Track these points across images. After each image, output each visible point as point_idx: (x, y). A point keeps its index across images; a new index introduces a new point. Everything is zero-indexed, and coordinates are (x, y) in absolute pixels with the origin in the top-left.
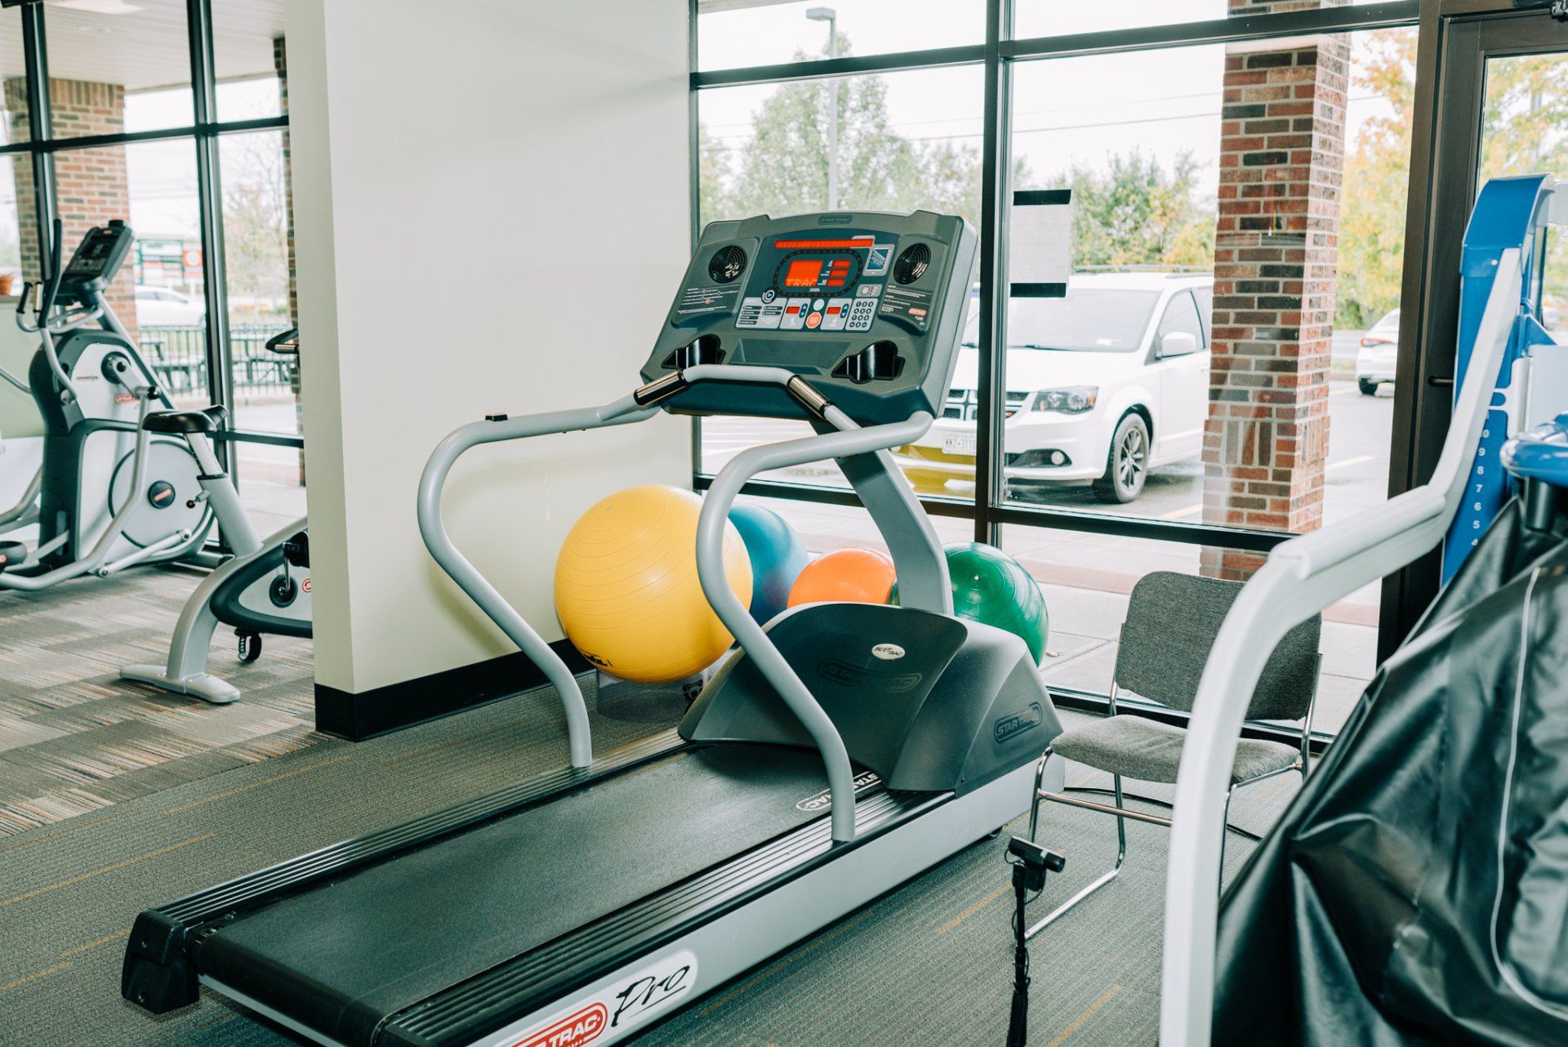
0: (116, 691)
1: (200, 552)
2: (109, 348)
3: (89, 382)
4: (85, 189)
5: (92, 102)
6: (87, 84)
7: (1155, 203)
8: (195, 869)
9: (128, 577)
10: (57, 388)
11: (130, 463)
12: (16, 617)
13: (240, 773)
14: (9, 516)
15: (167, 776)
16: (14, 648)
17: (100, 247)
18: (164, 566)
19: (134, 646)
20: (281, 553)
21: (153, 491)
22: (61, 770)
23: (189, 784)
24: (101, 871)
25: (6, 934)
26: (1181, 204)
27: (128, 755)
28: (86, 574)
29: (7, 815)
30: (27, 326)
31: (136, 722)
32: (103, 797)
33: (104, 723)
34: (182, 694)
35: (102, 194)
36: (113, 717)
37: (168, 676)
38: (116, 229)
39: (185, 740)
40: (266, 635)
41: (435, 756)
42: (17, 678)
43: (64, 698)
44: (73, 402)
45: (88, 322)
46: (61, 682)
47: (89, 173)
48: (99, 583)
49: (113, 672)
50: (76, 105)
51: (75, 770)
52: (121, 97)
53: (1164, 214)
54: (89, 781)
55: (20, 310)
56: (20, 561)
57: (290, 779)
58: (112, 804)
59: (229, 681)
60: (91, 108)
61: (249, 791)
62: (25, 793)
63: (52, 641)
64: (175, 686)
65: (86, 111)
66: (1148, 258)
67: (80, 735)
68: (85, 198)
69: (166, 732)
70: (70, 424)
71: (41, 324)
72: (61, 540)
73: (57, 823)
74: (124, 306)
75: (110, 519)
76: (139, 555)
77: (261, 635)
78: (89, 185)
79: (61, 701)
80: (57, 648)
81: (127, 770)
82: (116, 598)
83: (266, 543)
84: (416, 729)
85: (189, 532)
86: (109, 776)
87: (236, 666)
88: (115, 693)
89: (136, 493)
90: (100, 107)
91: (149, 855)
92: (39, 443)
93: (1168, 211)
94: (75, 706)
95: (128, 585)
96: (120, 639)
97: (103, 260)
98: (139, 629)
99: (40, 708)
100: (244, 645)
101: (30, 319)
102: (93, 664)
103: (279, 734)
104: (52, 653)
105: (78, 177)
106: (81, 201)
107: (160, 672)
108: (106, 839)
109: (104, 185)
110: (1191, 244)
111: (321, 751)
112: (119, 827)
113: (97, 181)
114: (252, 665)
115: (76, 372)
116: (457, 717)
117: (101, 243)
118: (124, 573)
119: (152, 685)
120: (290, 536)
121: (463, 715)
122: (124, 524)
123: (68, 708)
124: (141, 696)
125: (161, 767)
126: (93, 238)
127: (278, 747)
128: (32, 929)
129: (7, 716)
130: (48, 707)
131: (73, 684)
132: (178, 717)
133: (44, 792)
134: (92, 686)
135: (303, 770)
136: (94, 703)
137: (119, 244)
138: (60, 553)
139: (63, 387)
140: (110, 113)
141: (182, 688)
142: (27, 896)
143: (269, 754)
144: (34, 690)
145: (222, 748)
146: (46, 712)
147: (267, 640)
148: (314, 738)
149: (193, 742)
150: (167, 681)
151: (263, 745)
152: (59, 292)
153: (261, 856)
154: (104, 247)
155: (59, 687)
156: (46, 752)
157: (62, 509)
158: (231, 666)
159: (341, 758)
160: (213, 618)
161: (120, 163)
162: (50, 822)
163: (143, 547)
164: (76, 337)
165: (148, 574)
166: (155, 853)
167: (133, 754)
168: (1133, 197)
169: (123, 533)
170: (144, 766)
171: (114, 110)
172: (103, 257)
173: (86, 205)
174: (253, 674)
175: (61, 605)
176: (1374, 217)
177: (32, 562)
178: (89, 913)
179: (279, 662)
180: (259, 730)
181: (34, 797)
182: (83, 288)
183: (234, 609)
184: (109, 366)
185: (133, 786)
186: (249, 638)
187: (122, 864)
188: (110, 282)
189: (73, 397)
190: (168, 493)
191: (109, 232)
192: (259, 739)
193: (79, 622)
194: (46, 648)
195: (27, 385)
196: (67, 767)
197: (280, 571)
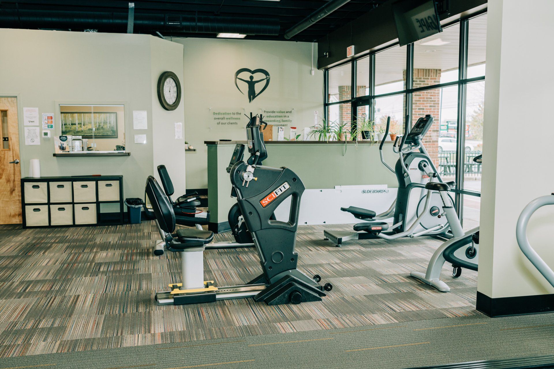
0: (408, 280)
1: (446, 233)
2: (422, 159)
3: (414, 170)
4: (425, 105)
5: (430, 76)
6: (429, 70)
8: (420, 355)
9: (421, 239)
10: (403, 172)
11: (425, 199)
12: (383, 248)
13: (444, 320)
14: (385, 214)
15: (418, 316)
16: (379, 259)
17: (422, 124)
18: (434, 237)
19: (417, 264)
20: (471, 238)
21: (432, 210)
22: (384, 306)
23: (425, 321)
24: (388, 347)
25: (353, 362)
27: (407, 305)
28: (407, 236)
29: (364, 318)
30: (396, 151)
31: (412, 293)
32: (395, 319)
33: (402, 291)
34: (430, 285)
35: (430, 106)
36: (405, 290)
37: (426, 278)
38: (428, 118)
39: (427, 303)
40: (463, 268)
41: (524, 330)
42: (378, 270)
43: (391, 280)
44: (408, 177)
45: (416, 150)
46: (391, 274)
47: (427, 99)
48: (411, 240)
49: (408, 273)
50: (425, 77)
51: (388, 307)
52: (440, 73)
54: (392, 312)
55: (395, 146)
56: (386, 230)
57: (462, 327)
58: (397, 322)
59: (447, 283)
60: (429, 78)
61: (446, 329)
62: (371, 311)
63: (392, 258)
64: (428, 282)
65: (428, 79)
67: (393, 294)
68: (425, 108)
69: (421, 299)
70: (406, 185)
71: (400, 150)
72: (400, 224)
73: (378, 325)
74: (434, 144)
75: (416, 218)
76: (425, 232)
77: (461, 268)
78: (427, 103)
79: (389, 280)
80: (393, 261)
81: (405, 310)
82: (415, 246)
83: (466, 233)
84: (517, 317)
85: (443, 225)
86: (399, 311)
87: (451, 278)
88: (408, 281)
89: (426, 210)
90: (432, 77)
91: (406, 345)
92: (396, 190)
94: (393, 283)
95: (420, 242)
96: (413, 261)
97: (423, 128)
98: (420, 258)
99: (383, 282)
100: (455, 270)
101: (397, 149)
102: (403, 269)
103: (462, 308)
104: (391, 263)
105: (423, 101)
106: (423, 109)
107: (423, 275)
108: (392, 335)
109: (432, 103)
111: (476, 318)
112: (398, 331)
113: (429, 102)
114: (457, 279)
115: (410, 167)
116: (536, 315)
117: (422, 123)
118: (420, 237)
119: (420, 280)
120: (475, 232)
121: (539, 315)
122: (421, 220)
123: (391, 283)
124: (416, 283)
125: (417, 312)
126: (420, 121)
127: (460, 313)
128: (362, 362)
129: (372, 283)
130: (385, 282)
131: (394, 275)
132: (426, 294)
133: (377, 312)
134: (401, 277)
135: (468, 324)
136: (400, 283)
137: (428, 123)
138: (399, 228)
139: (405, 172)
140: (435, 79)
141: (430, 283)
142: (363, 349)
143: (456, 315)
144: (382, 275)
145: (439, 309)
146: (384, 283)
147: (463, 270)
148: (475, 313)
149: (430, 305)
150: (425, 279)
151: (454, 311)
152: (406, 140)
153: (445, 356)
154: (423, 124)
155: (390, 275)
156: (381, 298)
157: (401, 213)
158: (450, 278)
159: (484, 323)
160: (443, 259)
161: (437, 96)
162: (376, 324)
163: (427, 229)
164: (411, 155)
165: (428, 238)
166: (407, 345)
167: (408, 305)
169: (420, 223)
170: (411, 310)
171: (437, 78)
172: (422, 127)
173: (425, 110)
174: (457, 282)
175: (397, 246)
177: (390, 230)
178: (381, 362)
179: (467, 279)
180: (455, 305)
181: (373, 313)
182: (415, 138)
183: (451, 256)
184: (421, 165)
185: (405, 317)
186: (457, 268)
187: (396, 346)
188: (424, 136)
189: (408, 175)
190: (437, 211)
191: (426, 119)
192: (454, 308)
193: (402, 253)
194: (389, 261)
195: (394, 170)
196: (386, 305)
197: (470, 245)
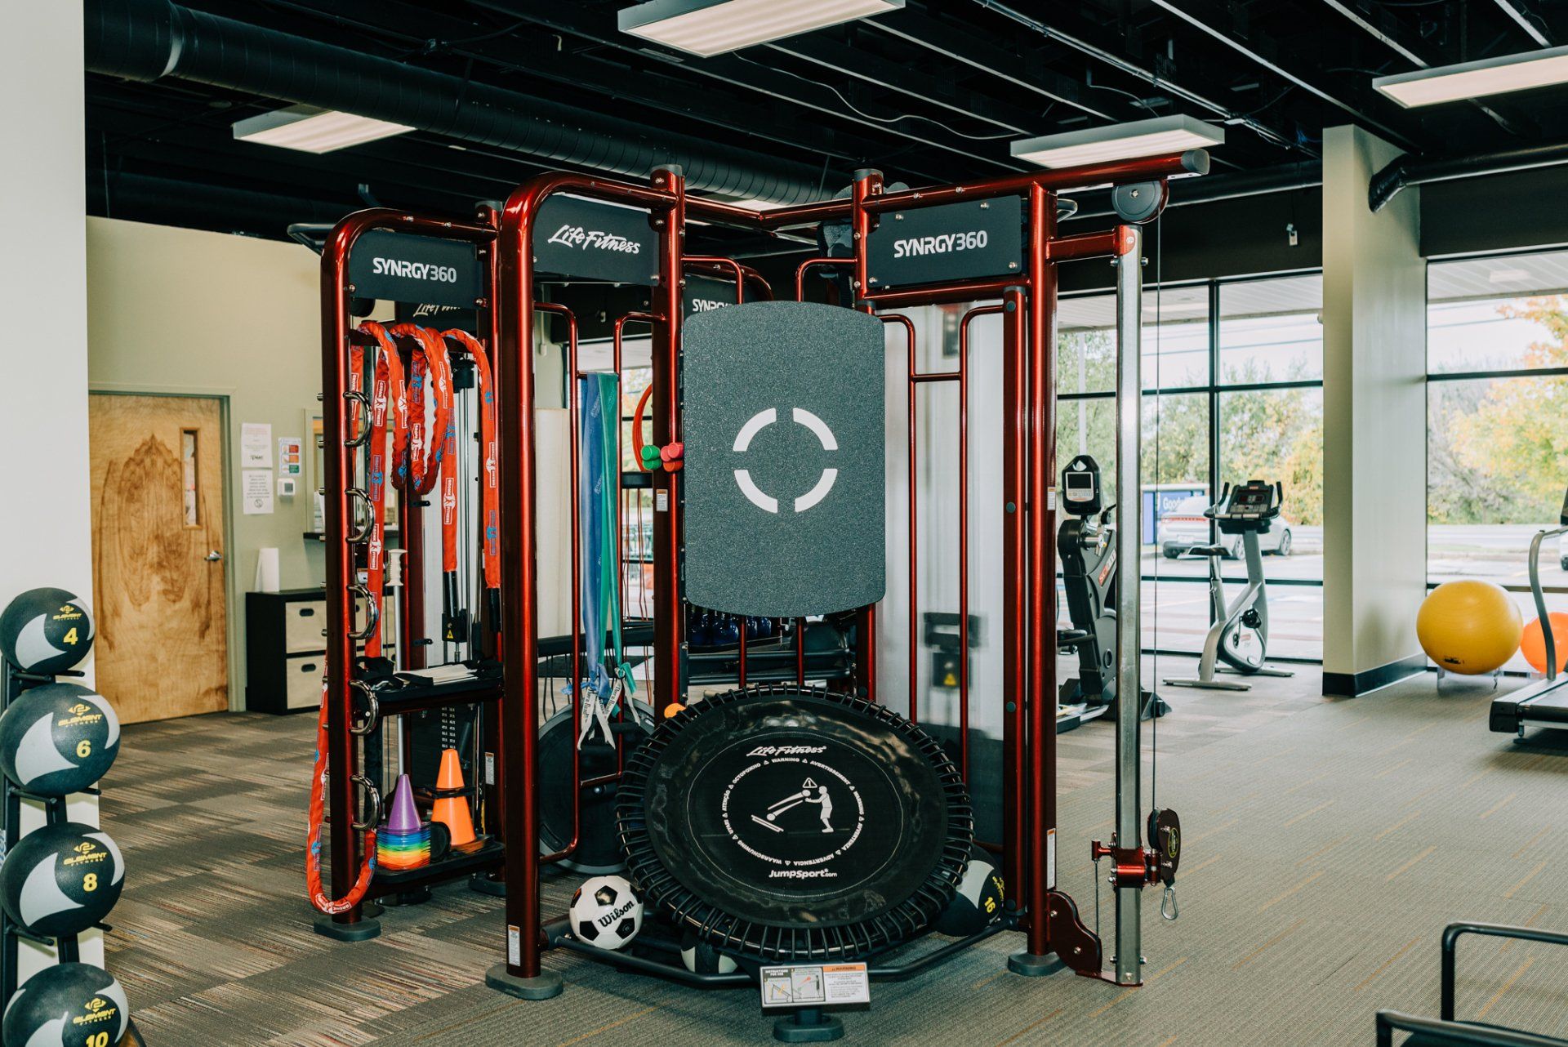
7: (1269, 411)
20: (1239, 619)
26: (1295, 411)
53: (1279, 421)
66: (1267, 460)
93: (1283, 418)
103: (1308, 697)
110: (1311, 448)
168: (1249, 406)
176: (1547, 426)
